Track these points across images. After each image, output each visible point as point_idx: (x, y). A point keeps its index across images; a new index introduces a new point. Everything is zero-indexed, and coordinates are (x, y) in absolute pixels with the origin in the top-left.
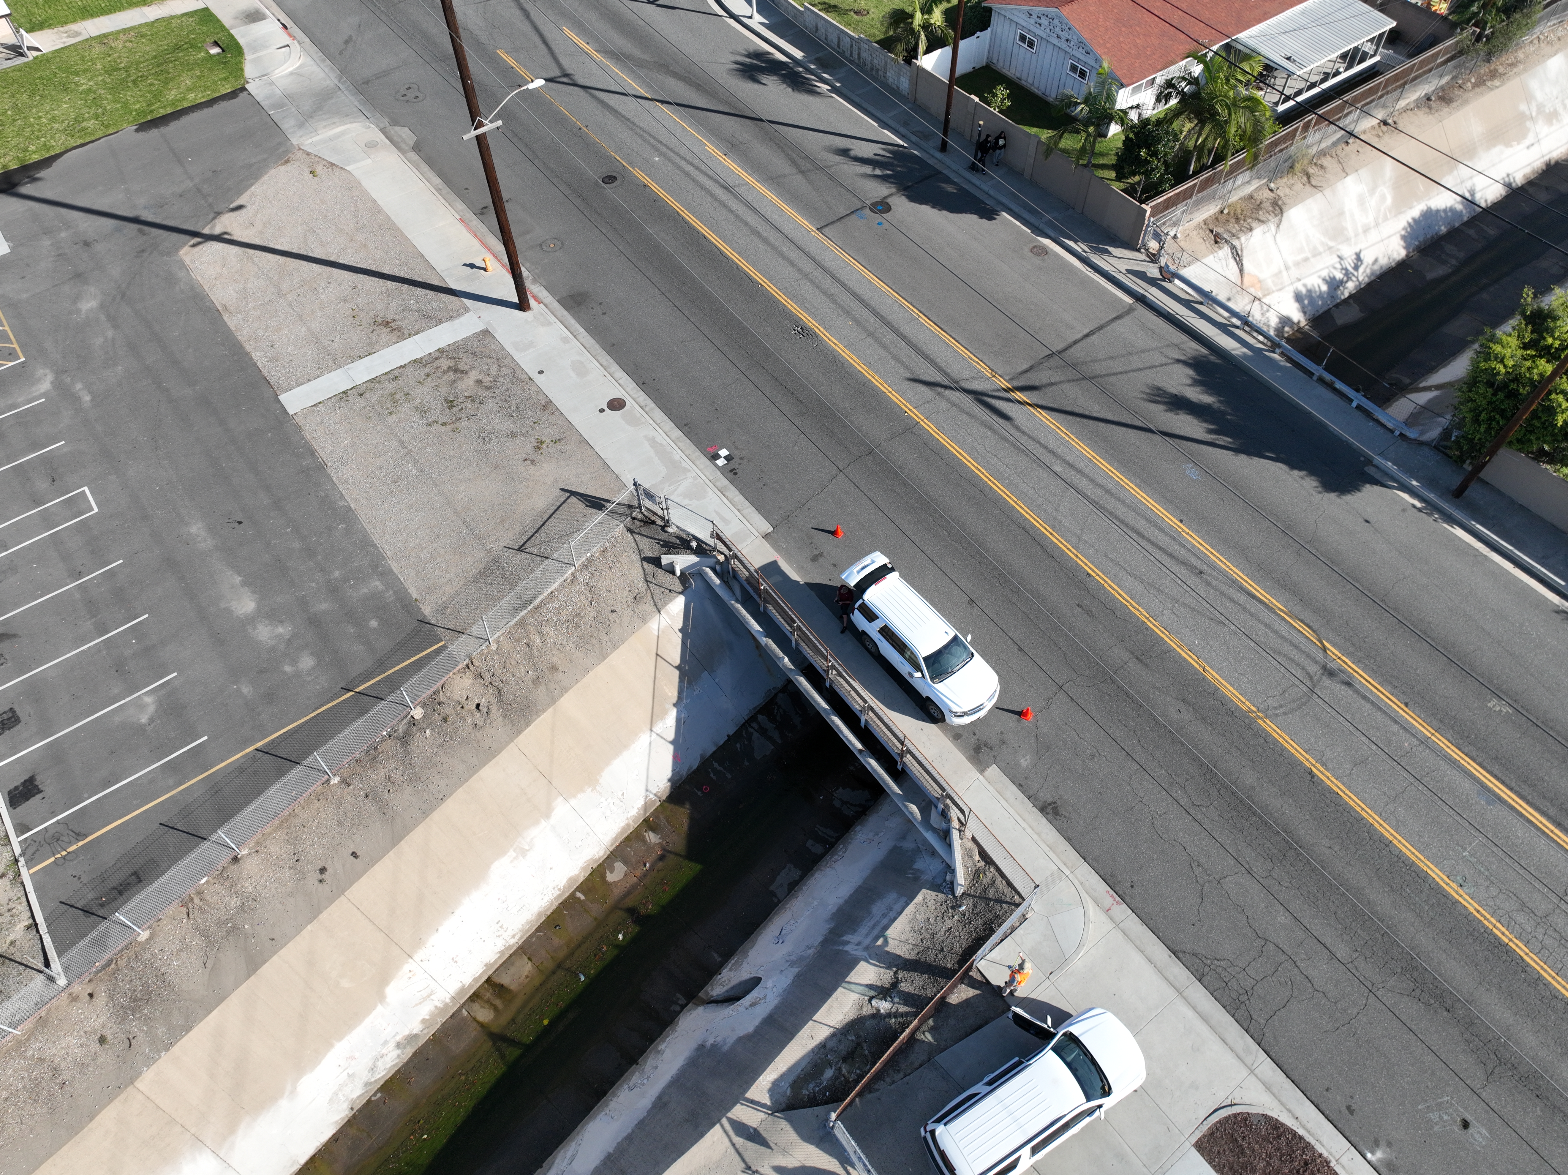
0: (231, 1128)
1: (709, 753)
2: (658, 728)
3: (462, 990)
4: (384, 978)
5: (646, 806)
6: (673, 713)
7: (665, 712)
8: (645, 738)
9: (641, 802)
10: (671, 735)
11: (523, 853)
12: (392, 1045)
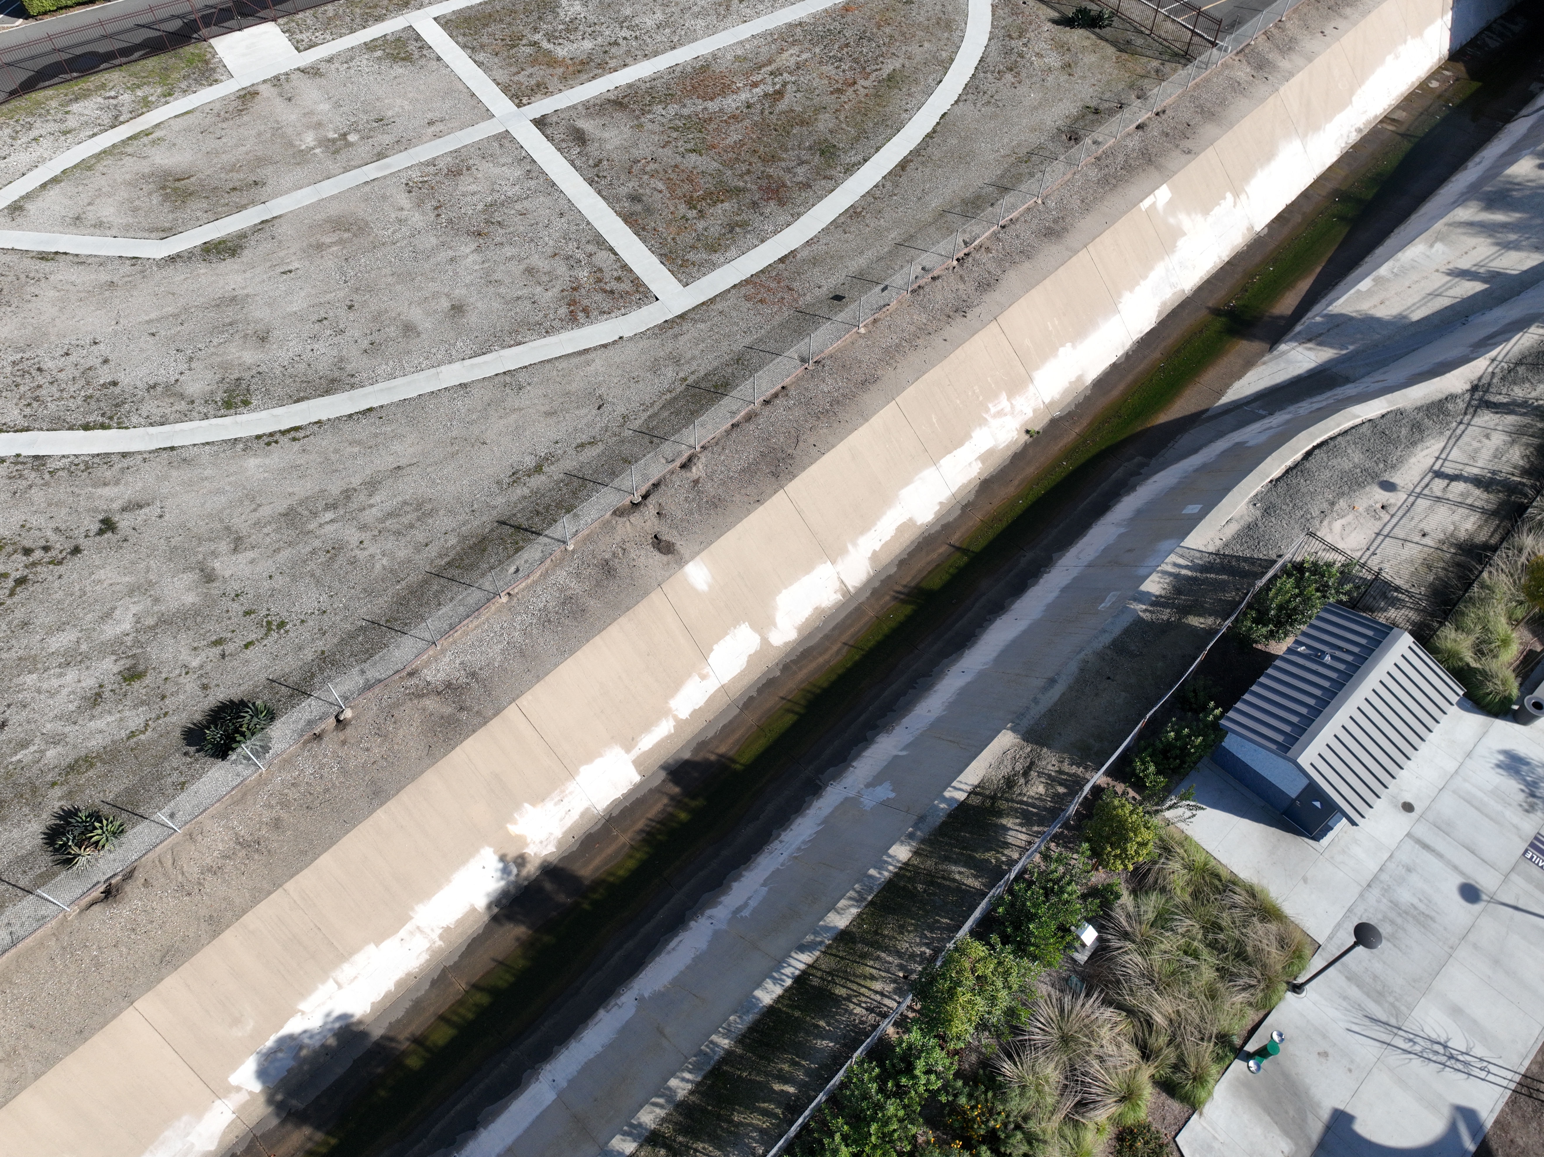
0: (1305, 135)
1: (1464, 42)
2: (1445, 18)
3: (1376, 117)
4: (1352, 93)
5: (1440, 59)
6: (1450, 14)
7: (1447, 13)
8: (1439, 22)
9: (1437, 57)
10: (1449, 25)
11: (1397, 57)
12: (1353, 129)
